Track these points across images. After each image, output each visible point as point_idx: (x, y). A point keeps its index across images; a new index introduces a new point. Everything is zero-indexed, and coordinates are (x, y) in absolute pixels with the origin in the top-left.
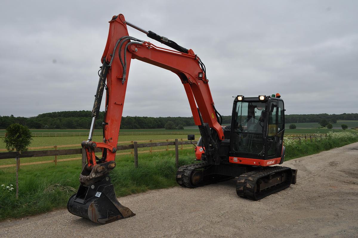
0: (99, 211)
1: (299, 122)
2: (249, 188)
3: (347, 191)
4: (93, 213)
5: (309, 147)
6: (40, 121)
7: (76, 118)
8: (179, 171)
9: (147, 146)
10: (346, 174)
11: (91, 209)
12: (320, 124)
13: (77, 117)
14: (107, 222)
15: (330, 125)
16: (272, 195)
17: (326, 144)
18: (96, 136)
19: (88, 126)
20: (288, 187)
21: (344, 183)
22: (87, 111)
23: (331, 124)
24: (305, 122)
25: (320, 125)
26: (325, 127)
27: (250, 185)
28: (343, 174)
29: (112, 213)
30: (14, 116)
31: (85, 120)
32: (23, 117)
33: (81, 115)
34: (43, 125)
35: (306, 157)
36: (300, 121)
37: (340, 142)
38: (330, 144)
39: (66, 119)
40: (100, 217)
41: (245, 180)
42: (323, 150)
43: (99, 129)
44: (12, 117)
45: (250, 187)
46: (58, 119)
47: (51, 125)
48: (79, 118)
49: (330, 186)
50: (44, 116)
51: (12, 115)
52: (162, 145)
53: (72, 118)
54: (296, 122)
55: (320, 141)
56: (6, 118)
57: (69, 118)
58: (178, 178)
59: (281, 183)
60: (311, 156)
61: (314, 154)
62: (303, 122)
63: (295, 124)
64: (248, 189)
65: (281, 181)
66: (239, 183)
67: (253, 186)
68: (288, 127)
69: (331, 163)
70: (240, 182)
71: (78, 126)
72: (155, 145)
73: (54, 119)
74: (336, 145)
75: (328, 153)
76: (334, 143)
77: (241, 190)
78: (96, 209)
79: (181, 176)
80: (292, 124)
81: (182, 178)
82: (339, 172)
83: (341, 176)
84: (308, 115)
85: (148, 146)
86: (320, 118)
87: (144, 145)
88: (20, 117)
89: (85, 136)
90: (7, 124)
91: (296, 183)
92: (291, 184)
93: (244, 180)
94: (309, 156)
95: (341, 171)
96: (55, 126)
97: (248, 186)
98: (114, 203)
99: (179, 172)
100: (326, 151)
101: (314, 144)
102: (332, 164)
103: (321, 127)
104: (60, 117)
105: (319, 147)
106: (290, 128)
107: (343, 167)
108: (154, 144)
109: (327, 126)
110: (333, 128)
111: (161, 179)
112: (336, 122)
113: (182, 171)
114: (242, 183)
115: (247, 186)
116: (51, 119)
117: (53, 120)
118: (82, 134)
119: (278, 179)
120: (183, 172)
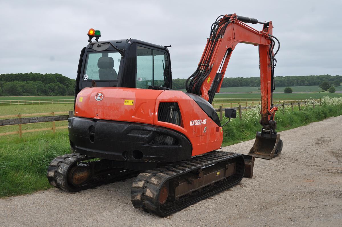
1: (296, 85)
2: (150, 197)
3: (327, 189)
5: (296, 118)
7: (21, 82)
8: (52, 164)
9: (9, 123)
10: (334, 157)
12: (321, 87)
13: (23, 81)
15: (332, 88)
16: (202, 202)
17: (319, 113)
18: (40, 104)
19: (36, 92)
20: (237, 184)
21: (327, 174)
22: (36, 74)
23: (334, 87)
24: (304, 85)
25: (321, 89)
26: (326, 91)
27: (152, 193)
28: (330, 156)
31: (33, 85)
33: (28, 79)
35: (288, 131)
36: (298, 84)
37: (339, 110)
38: (324, 113)
39: (8, 83)
41: (145, 183)
42: (315, 121)
43: (51, 96)
45: (152, 196)
48: (25, 82)
49: (305, 179)
52: (42, 120)
53: (16, 82)
54: (293, 85)
55: (311, 109)
57: (13, 83)
58: (50, 176)
59: (224, 179)
60: (296, 129)
61: (301, 126)
62: (301, 85)
63: (292, 88)
64: (148, 198)
65: (225, 175)
66: (136, 187)
67: (156, 194)
68: (283, 92)
69: (318, 139)
70: (137, 185)
71: (24, 92)
72: (27, 121)
74: (332, 114)
75: (320, 124)
76: (330, 110)
77: (138, 200)
79: (53, 173)
80: (287, 87)
81: (55, 176)
82: (325, 155)
83: (326, 160)
84: (307, 77)
85: (11, 123)
86: (321, 80)
87: (4, 122)
89: (25, 104)
91: (253, 176)
92: (244, 179)
93: (143, 182)
94: (293, 130)
95: (329, 152)
97: (149, 193)
99: (52, 166)
100: (318, 121)
101: (303, 113)
102: (320, 142)
103: (322, 90)
105: (308, 117)
106: (285, 93)
107: (333, 145)
108: (25, 119)
109: (328, 89)
110: (335, 93)
111: (28, 177)
112: (340, 85)
113: (56, 164)
114: (139, 187)
115: (146, 194)
118: (22, 103)
119: (218, 173)
120: (58, 166)
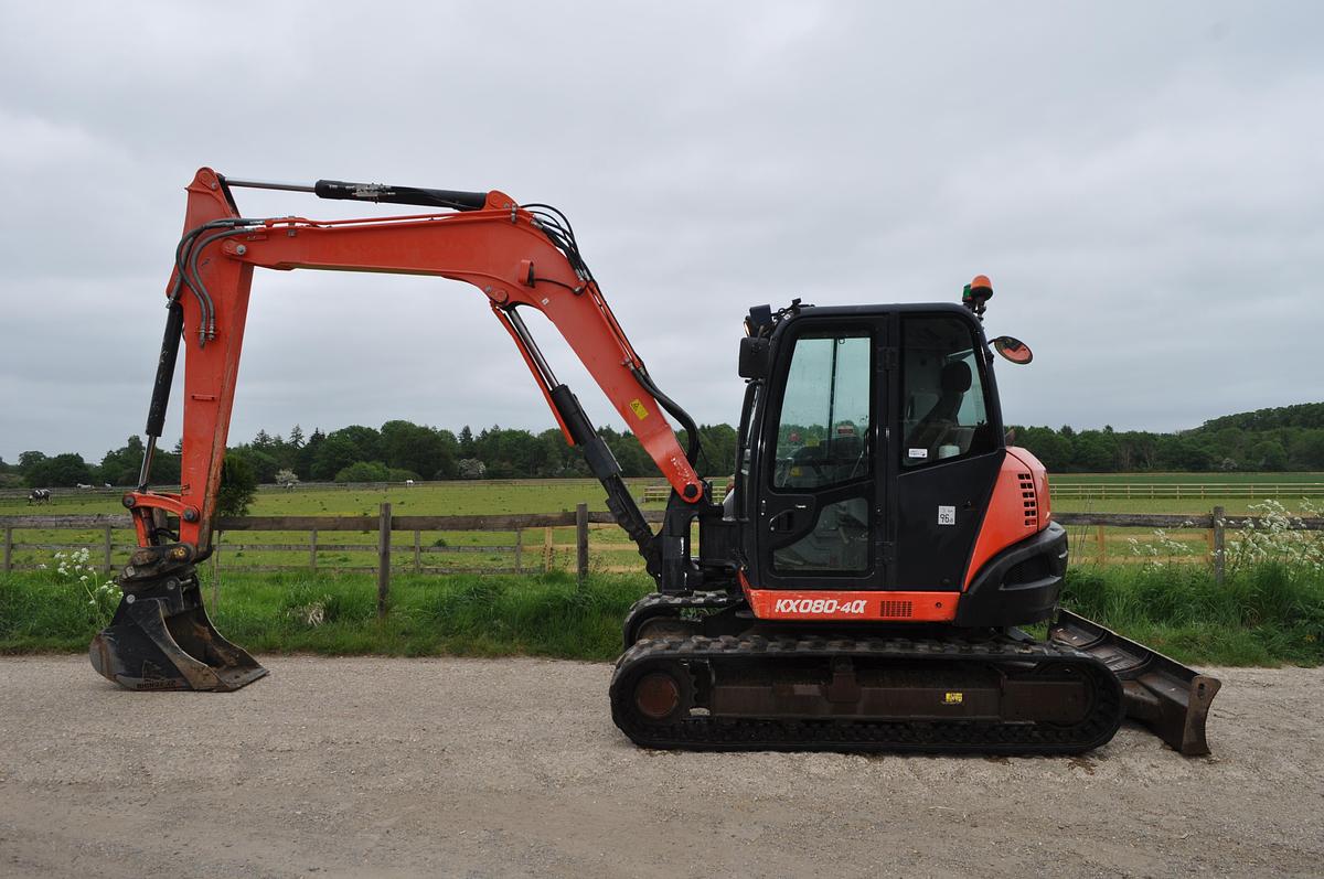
0: (120, 655)
4: (102, 657)
6: (1206, 443)
11: (97, 647)
14: (140, 688)
29: (158, 668)
30: (1115, 431)
32: (1145, 433)
34: (1218, 458)
40: (123, 671)
44: (1109, 433)
46: (1277, 433)
47: (1248, 458)
50: (1225, 422)
51: (1108, 427)
56: (1087, 437)
73: (1260, 436)
78: (111, 650)
88: (1134, 433)
90: (1093, 455)
96: (1262, 463)
98: (160, 645)
104: (1289, 426)
116: (1248, 436)
117: (1256, 437)
